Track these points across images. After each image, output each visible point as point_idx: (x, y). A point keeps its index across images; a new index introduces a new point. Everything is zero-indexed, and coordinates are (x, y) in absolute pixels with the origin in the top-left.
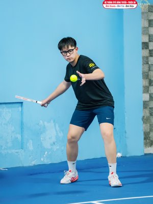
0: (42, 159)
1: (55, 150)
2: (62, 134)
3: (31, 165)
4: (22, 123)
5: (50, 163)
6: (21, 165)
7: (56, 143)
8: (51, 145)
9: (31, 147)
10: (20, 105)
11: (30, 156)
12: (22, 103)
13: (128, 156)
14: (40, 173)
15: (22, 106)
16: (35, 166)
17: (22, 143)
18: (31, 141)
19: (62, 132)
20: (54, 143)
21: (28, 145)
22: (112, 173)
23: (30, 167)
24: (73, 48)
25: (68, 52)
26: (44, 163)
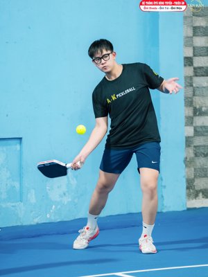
0: (48, 216)
1: (66, 203)
2: (76, 182)
3: (32, 223)
4: (21, 167)
5: (59, 220)
6: (19, 224)
7: (67, 194)
8: (61, 196)
9: (33, 199)
10: (18, 141)
11: (32, 212)
12: (20, 139)
13: (164, 211)
14: (45, 235)
15: (21, 143)
16: (38, 225)
17: (21, 194)
18: (33, 191)
19: (75, 179)
20: (65, 194)
21: (29, 196)
22: (145, 236)
23: (31, 226)
24: (109, 52)
25: (102, 58)
26: (51, 221)
